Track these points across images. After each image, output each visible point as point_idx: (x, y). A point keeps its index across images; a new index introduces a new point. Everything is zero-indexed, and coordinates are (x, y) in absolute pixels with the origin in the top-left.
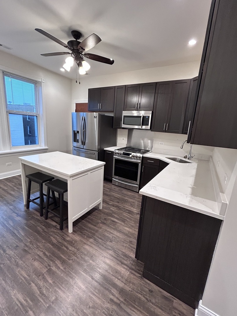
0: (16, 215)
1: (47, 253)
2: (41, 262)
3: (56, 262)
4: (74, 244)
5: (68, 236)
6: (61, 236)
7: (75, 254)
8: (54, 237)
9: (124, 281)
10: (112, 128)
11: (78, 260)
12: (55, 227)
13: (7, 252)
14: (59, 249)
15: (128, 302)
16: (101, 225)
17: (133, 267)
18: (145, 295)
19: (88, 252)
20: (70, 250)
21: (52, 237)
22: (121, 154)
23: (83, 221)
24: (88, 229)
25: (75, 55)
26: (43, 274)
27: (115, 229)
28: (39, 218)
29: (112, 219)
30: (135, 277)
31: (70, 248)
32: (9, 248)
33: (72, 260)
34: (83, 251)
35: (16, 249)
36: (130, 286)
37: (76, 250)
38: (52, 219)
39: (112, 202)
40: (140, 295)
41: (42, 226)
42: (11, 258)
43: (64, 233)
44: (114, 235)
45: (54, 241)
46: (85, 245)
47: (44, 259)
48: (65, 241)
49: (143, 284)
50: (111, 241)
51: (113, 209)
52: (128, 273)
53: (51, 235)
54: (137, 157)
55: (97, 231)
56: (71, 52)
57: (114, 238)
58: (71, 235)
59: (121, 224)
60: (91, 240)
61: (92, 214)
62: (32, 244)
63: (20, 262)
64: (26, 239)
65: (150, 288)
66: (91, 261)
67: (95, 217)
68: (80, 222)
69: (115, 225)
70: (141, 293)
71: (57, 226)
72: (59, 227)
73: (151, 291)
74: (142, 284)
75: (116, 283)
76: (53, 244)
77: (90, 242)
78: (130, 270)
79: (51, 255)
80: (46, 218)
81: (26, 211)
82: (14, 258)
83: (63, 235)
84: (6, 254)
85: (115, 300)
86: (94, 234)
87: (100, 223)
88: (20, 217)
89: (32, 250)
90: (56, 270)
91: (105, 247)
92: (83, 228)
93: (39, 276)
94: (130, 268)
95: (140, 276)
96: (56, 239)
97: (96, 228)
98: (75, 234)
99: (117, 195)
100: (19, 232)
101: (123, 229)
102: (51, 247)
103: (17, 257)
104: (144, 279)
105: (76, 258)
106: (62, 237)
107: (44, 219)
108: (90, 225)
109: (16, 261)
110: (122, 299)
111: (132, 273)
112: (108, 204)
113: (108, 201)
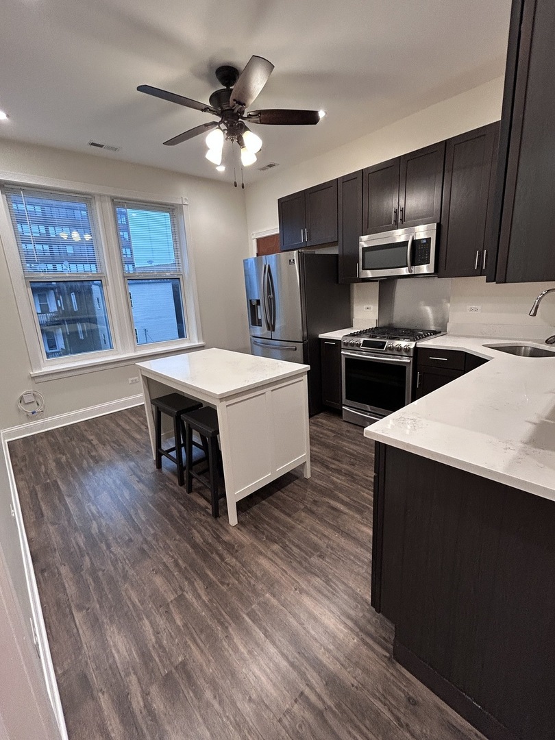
0: (137, 479)
1: (180, 562)
2: (167, 579)
3: (196, 584)
4: (237, 551)
5: (227, 531)
6: (213, 530)
7: (235, 573)
8: (198, 532)
9: (342, 659)
10: (337, 282)
11: (240, 587)
12: (204, 509)
13: (113, 549)
14: (205, 557)
15: (343, 712)
16: (303, 514)
17: (371, 629)
18: (395, 708)
19: (265, 573)
20: (226, 563)
21: (194, 531)
22: (358, 345)
23: (264, 502)
24: (272, 522)
25: (228, 123)
26: (168, 604)
27: (337, 529)
28: (177, 488)
29: (333, 503)
30: (371, 654)
31: (229, 559)
32: (117, 542)
33: (228, 585)
34: (254, 570)
35: (128, 546)
36: (356, 673)
37: (239, 565)
38: (199, 493)
39: (337, 462)
40: (378, 705)
41: (180, 506)
42: (117, 560)
43: (220, 524)
44: (331, 543)
45: (198, 539)
46: (261, 557)
47: (173, 575)
48: (220, 542)
49: (392, 678)
50: (322, 556)
51: (336, 480)
52: (355, 641)
53: (193, 526)
54: (399, 349)
55: (292, 528)
56: (218, 119)
57: (329, 550)
58: (233, 531)
59: (353, 518)
60: (276, 547)
61: (286, 488)
62: (157, 541)
63: (131, 572)
64: (147, 528)
65: (410, 694)
66: (268, 595)
67: (291, 494)
68: (256, 504)
69: (338, 517)
70: (383, 700)
71: (207, 508)
72: (210, 511)
73: (412, 702)
74: (388, 675)
75: (320, 657)
76: (195, 546)
77: (273, 552)
78: (362, 634)
79: (188, 568)
80: (190, 491)
81: (154, 473)
82: (121, 563)
83: (218, 530)
84: (111, 552)
85: (313, 698)
86: (284, 534)
87: (302, 510)
88: (143, 483)
89: (155, 551)
90: (194, 600)
91: (306, 568)
92: (261, 518)
93: (161, 606)
94: (361, 630)
95: (388, 655)
96: (202, 536)
97: (289, 520)
98: (242, 529)
99: (352, 446)
100: (137, 514)
101: (356, 531)
102: (191, 551)
103: (127, 562)
104: (398, 666)
105: (237, 582)
106: (214, 532)
107: (185, 490)
108: (277, 513)
109: (124, 569)
110: (329, 702)
111: (366, 644)
112: (327, 467)
113: (328, 459)
